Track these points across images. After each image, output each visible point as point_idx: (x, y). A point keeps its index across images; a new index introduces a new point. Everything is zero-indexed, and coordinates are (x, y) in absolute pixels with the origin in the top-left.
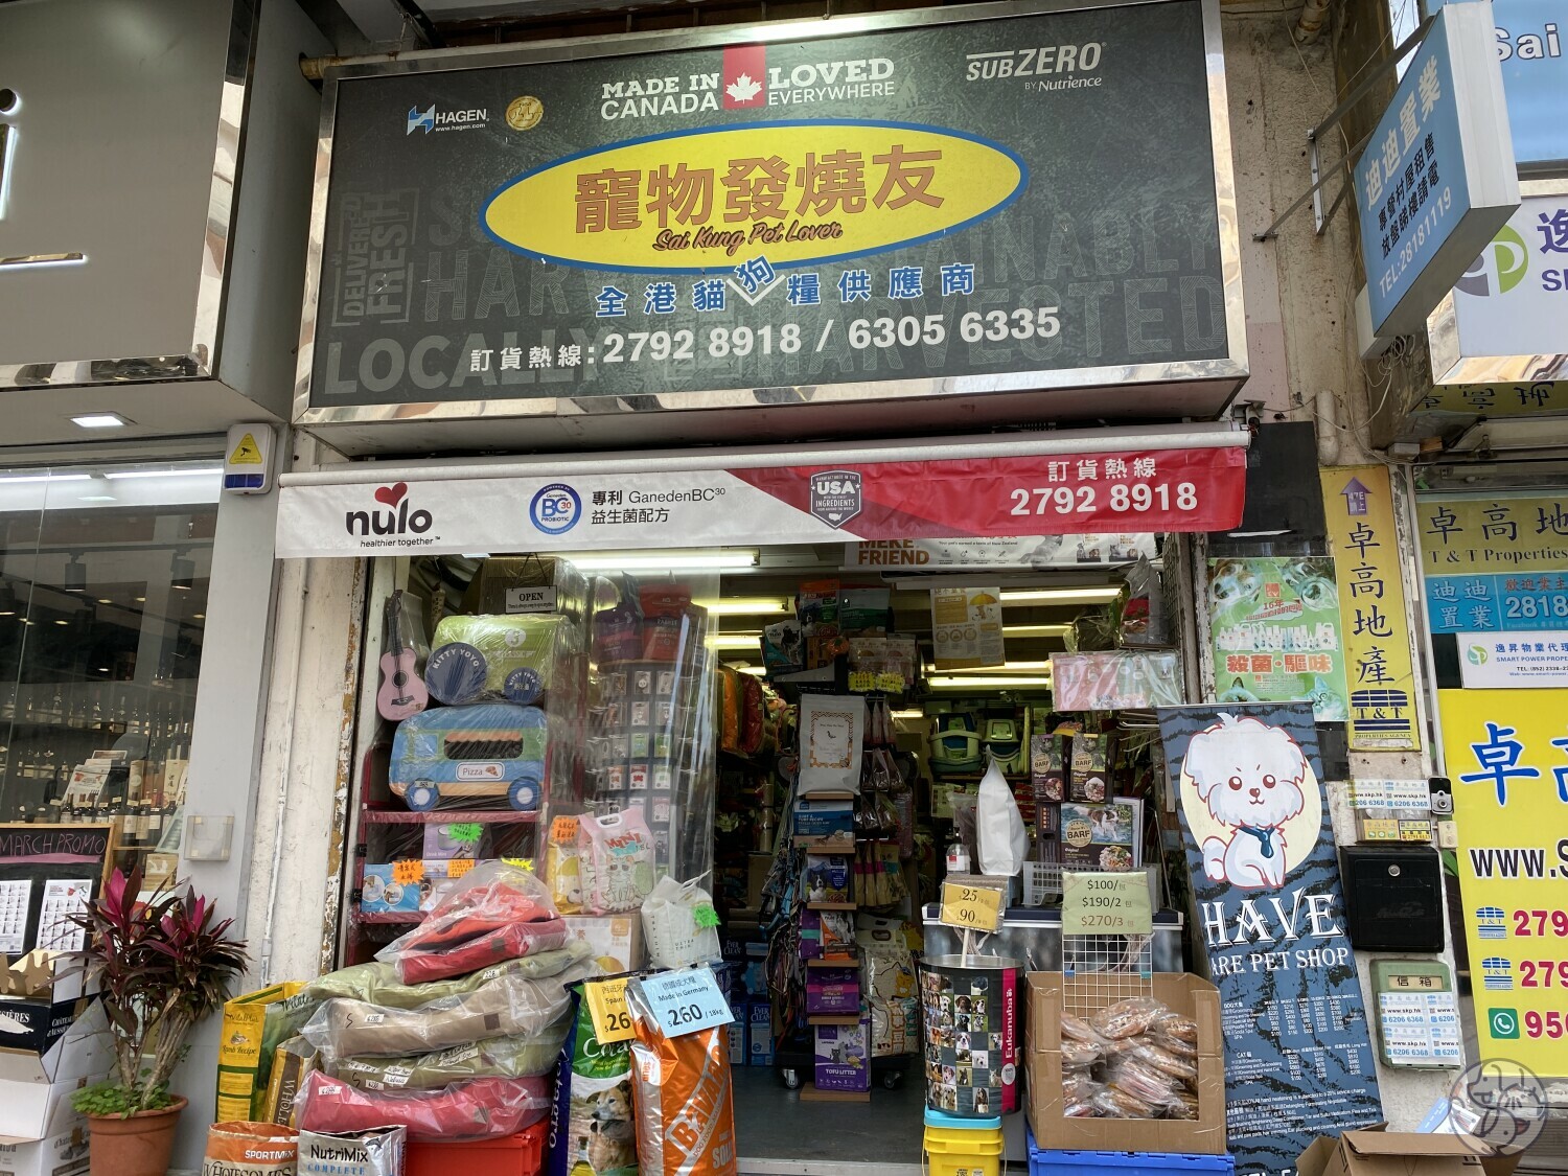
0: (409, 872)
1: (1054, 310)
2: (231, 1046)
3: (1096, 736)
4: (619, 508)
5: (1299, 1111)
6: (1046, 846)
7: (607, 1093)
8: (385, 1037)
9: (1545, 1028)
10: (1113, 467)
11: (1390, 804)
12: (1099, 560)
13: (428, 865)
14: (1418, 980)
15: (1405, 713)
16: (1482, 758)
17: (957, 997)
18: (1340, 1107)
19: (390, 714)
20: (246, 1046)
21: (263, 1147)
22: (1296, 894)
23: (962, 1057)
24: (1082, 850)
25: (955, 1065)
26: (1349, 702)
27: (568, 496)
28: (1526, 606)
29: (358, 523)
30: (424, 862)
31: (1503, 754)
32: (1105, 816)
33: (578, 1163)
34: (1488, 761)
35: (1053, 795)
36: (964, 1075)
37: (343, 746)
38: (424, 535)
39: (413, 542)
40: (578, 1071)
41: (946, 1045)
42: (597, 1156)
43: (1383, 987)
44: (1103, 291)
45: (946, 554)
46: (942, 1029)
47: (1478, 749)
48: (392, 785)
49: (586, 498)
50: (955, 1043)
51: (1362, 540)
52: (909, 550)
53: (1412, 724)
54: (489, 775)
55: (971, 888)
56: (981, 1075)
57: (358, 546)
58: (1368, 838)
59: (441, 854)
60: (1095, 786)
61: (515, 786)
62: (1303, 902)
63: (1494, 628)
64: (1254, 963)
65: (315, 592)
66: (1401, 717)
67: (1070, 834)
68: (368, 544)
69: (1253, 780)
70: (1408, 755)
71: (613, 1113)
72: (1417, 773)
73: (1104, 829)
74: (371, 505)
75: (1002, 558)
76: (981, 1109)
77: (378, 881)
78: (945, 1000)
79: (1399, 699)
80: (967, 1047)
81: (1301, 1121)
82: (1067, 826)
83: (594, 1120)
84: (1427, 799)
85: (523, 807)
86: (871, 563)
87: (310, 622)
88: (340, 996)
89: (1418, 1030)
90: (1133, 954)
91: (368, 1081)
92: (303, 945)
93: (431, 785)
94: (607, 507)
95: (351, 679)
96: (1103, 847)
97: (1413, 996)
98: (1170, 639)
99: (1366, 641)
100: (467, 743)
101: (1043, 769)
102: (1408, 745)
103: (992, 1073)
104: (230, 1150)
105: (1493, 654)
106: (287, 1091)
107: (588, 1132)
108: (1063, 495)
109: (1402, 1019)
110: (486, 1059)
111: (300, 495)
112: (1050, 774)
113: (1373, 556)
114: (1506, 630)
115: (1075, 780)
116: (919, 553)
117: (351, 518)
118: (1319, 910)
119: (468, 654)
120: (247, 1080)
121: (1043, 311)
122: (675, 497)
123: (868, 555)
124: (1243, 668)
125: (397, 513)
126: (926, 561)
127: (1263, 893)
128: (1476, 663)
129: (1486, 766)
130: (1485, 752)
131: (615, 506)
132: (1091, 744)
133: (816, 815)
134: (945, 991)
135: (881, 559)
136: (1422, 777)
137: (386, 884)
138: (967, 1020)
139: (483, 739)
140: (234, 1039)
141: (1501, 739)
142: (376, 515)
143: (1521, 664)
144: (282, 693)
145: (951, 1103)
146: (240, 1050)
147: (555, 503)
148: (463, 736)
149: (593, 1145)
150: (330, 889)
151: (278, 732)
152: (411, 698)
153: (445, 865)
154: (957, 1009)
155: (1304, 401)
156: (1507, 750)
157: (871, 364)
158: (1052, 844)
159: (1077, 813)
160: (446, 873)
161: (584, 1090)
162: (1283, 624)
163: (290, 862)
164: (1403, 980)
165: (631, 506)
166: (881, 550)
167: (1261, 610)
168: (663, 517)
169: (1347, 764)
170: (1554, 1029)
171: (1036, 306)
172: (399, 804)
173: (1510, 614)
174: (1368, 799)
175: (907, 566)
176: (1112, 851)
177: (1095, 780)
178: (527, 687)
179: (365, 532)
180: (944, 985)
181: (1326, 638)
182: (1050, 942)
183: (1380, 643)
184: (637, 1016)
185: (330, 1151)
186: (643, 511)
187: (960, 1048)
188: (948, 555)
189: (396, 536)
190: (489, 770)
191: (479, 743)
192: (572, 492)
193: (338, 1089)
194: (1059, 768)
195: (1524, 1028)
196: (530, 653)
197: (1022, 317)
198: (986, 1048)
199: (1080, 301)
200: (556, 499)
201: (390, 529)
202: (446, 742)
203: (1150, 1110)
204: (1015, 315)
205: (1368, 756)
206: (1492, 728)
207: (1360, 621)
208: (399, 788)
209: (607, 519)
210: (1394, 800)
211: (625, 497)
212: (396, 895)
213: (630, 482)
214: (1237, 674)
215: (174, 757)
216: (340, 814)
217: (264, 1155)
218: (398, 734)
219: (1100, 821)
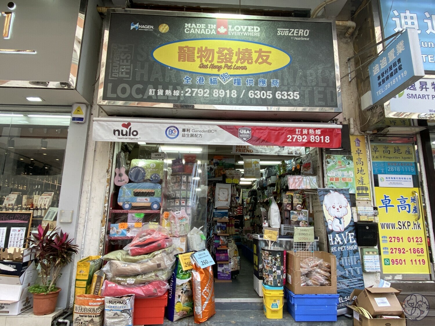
0: (124, 226)
1: (298, 93)
2: (80, 274)
3: (299, 195)
4: (189, 133)
5: (348, 283)
6: (286, 221)
7: (185, 283)
8: (127, 271)
9: (395, 263)
10: (311, 131)
11: (365, 212)
12: (293, 154)
13: (129, 224)
14: (371, 252)
15: (368, 192)
16: (383, 202)
17: (273, 257)
18: (356, 282)
19: (118, 184)
20: (84, 274)
21: (94, 302)
22: (347, 233)
23: (274, 272)
24: (295, 222)
25: (272, 274)
26: (356, 189)
27: (176, 129)
28: (392, 169)
29: (117, 133)
30: (128, 223)
31: (387, 202)
32: (301, 214)
33: (178, 302)
34: (384, 203)
35: (289, 209)
36: (275, 276)
37: (107, 192)
38: (136, 137)
39: (133, 139)
40: (178, 278)
41: (270, 269)
42: (183, 300)
43: (364, 254)
44: (309, 89)
45: (257, 151)
46: (269, 265)
47: (382, 200)
48: (119, 203)
49: (180, 130)
50: (272, 269)
51: (359, 152)
52: (248, 149)
53: (369, 194)
54: (146, 201)
55: (271, 231)
56: (279, 276)
57: (117, 139)
58: (361, 220)
59: (132, 221)
60: (299, 207)
61: (153, 203)
62: (348, 235)
63: (385, 174)
64: (339, 249)
65: (98, 150)
66: (367, 193)
67: (293, 218)
68: (120, 138)
69: (337, 206)
70: (368, 202)
71: (187, 289)
72: (370, 206)
73: (301, 217)
74: (121, 128)
75: (270, 152)
76: (279, 285)
77: (115, 228)
78: (270, 258)
79: (367, 189)
80: (276, 269)
81: (349, 285)
82: (292, 216)
83: (182, 291)
84: (373, 212)
85: (154, 209)
86: (239, 152)
87: (96, 159)
88: (113, 260)
89: (372, 264)
91: (122, 283)
92: (93, 245)
93: (130, 203)
94: (186, 133)
95: (109, 174)
96: (301, 221)
97: (371, 256)
98: (315, 174)
99: (359, 175)
100: (140, 192)
101: (286, 203)
102: (369, 199)
103: (281, 276)
104: (84, 303)
105: (385, 179)
106: (97, 286)
107: (180, 294)
108: (299, 137)
109: (368, 261)
110: (156, 276)
111: (100, 124)
112: (288, 204)
113: (361, 156)
114: (388, 174)
115: (294, 205)
116: (251, 150)
117: (115, 131)
118: (351, 236)
119: (141, 169)
120: (85, 283)
121: (295, 93)
122: (204, 131)
123: (238, 150)
124: (333, 180)
125: (128, 130)
126: (252, 152)
127: (340, 233)
128: (382, 181)
129: (384, 204)
130: (384, 201)
131: (188, 133)
132: (298, 197)
133: (219, 212)
134: (270, 256)
135: (241, 151)
136: (372, 207)
137: (117, 229)
138: (276, 263)
139: (144, 191)
140: (80, 272)
141: (387, 198)
142: (122, 131)
143: (391, 182)
144: (87, 177)
145: (271, 283)
146: (82, 275)
147: (172, 131)
148: (139, 190)
149: (182, 297)
150: (102, 231)
151: (86, 188)
152: (124, 180)
153: (134, 224)
154: (273, 260)
155: (346, 119)
156: (388, 201)
157: (254, 102)
158: (288, 220)
159: (294, 213)
160: (134, 226)
161: (179, 283)
162: (342, 171)
163: (89, 223)
164: (368, 252)
165: (192, 133)
166: (242, 149)
167: (337, 167)
168: (201, 136)
169: (356, 203)
170: (397, 263)
171: (294, 91)
172: (121, 208)
173: (389, 171)
174: (360, 211)
175: (248, 153)
176: (303, 222)
177: (299, 205)
178: (157, 178)
179: (119, 135)
180: (270, 254)
181: (351, 174)
182: (289, 244)
183: (363, 176)
184: (193, 263)
185: (115, 302)
186: (196, 135)
187: (274, 270)
189: (128, 137)
190: (145, 199)
191: (143, 192)
192: (177, 128)
193: (114, 285)
194: (290, 202)
195: (391, 263)
196: (157, 170)
197: (290, 94)
198: (280, 270)
199: (304, 91)
200: (172, 130)
201: (126, 135)
202: (134, 192)
203: (320, 284)
204: (289, 93)
205: (360, 201)
206: (385, 196)
207: (358, 171)
208: (120, 204)
209: (186, 136)
210: (366, 211)
211: (191, 130)
212: (120, 232)
213: (192, 127)
214: (332, 181)
215: (36, 194)
216: (105, 210)
217: (95, 304)
218: (120, 189)
219: (300, 215)
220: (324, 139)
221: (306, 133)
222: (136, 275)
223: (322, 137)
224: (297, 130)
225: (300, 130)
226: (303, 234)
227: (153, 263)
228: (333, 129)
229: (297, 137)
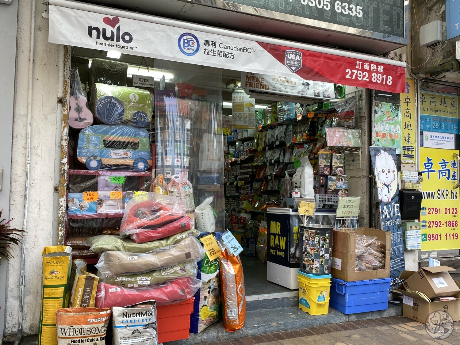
0: (92, 196)
1: (361, 8)
2: (50, 276)
3: (340, 155)
4: (216, 49)
5: (393, 264)
6: (321, 189)
7: (213, 279)
9: (432, 238)
10: (373, 67)
11: (410, 178)
13: (100, 194)
14: (414, 227)
15: (414, 153)
16: (426, 166)
17: (321, 237)
18: (399, 262)
19: (76, 125)
20: (59, 275)
21: (97, 317)
22: (393, 204)
23: (322, 256)
24: (334, 191)
25: (319, 259)
26: (402, 149)
27: (194, 39)
28: (437, 125)
29: (94, 33)
30: (99, 193)
31: (429, 166)
32: (341, 180)
33: (204, 306)
34: (427, 167)
35: (326, 173)
36: (322, 262)
38: (130, 45)
39: (124, 47)
40: (204, 272)
41: (316, 253)
42: (210, 302)
43: (408, 229)
44: (374, 6)
45: (275, 87)
46: (315, 248)
47: (425, 164)
48: (79, 158)
49: (202, 42)
50: (320, 252)
51: (408, 102)
52: (263, 84)
53: (415, 156)
54: (125, 156)
55: (308, 202)
56: (327, 261)
57: (94, 44)
58: (406, 188)
59: (106, 189)
60: (340, 170)
61: (137, 161)
62: (394, 206)
63: (430, 131)
64: (386, 224)
65: (38, 61)
66: (413, 154)
67: (330, 185)
68: (100, 44)
70: (413, 165)
71: (214, 286)
72: (414, 170)
73: (341, 184)
74: (102, 26)
75: (291, 91)
76: (326, 272)
77: (76, 200)
78: (317, 239)
79: (412, 149)
80: (324, 253)
81: (393, 267)
82: (329, 183)
83: (209, 290)
84: (417, 178)
85: (139, 170)
86: (250, 87)
87: (36, 76)
88: (109, 250)
89: (414, 240)
90: (348, 222)
91: (129, 285)
93: (98, 159)
94: (210, 48)
95: (66, 107)
96: (340, 190)
97: (413, 231)
98: (357, 126)
99: (406, 131)
100: (114, 141)
101: (323, 165)
102: (414, 162)
103: (329, 260)
104: (79, 321)
105: (430, 138)
106: (86, 292)
107: (207, 294)
108: (360, 74)
109: (411, 238)
110: (183, 270)
111: (61, 11)
112: (325, 166)
113: (410, 106)
114: (433, 131)
115: (333, 168)
116: (266, 85)
117: (90, 29)
118: (396, 207)
119: (116, 102)
121: (358, 7)
122: (237, 49)
123: (249, 83)
124: (379, 136)
125: (115, 31)
126: (268, 89)
127: (388, 204)
128: (426, 140)
129: (426, 169)
130: (426, 165)
131: (213, 48)
132: (339, 157)
133: (206, 177)
134: (317, 236)
135: (253, 86)
136: (416, 171)
137: (80, 201)
138: (324, 244)
139: (122, 140)
140: (51, 273)
141: (430, 162)
142: (104, 30)
143: (436, 142)
144: (21, 110)
145: (317, 271)
146: (56, 277)
147: (189, 42)
148: (113, 138)
149: (209, 298)
150: (61, 204)
151: (20, 129)
152: (84, 119)
153: (108, 194)
154: (321, 241)
156: (430, 165)
157: (307, 12)
158: (323, 189)
159: (332, 179)
160: (110, 197)
161: (207, 279)
162: (390, 124)
163: (33, 191)
164: (411, 227)
165: (220, 50)
166: (253, 82)
167: (384, 119)
168: (232, 57)
169: (401, 167)
170: (433, 238)
171: (357, 5)
172: (83, 166)
173: (433, 127)
174: (406, 177)
175: (262, 90)
176: (342, 191)
177: (340, 169)
178: (143, 120)
179: (98, 37)
180: (317, 233)
181: (399, 129)
183: (410, 132)
184: (223, 250)
185: (133, 314)
186: (225, 53)
187: (321, 254)
188: (275, 88)
189: (115, 42)
190: (124, 154)
191: (119, 142)
192: (195, 38)
193: (119, 289)
194: (329, 164)
195: (428, 238)
196: (141, 105)
197: (352, 8)
198: (328, 253)
199: (368, 7)
200: (189, 40)
201: (112, 39)
202: (104, 141)
203: (372, 267)
204: (351, 6)
205: (405, 165)
206: (428, 158)
207: (406, 125)
208: (83, 160)
209: (210, 53)
210: (411, 177)
211: (218, 44)
212: (85, 206)
213: (219, 39)
214: (378, 138)
216: (64, 170)
217: (98, 320)
218: (81, 135)
219: (339, 181)
220: (387, 80)
221: (368, 69)
222: (150, 271)
223: (384, 77)
224: (358, 63)
225: (361, 63)
226: (348, 206)
227: (180, 251)
228: (397, 67)
229: (357, 73)
